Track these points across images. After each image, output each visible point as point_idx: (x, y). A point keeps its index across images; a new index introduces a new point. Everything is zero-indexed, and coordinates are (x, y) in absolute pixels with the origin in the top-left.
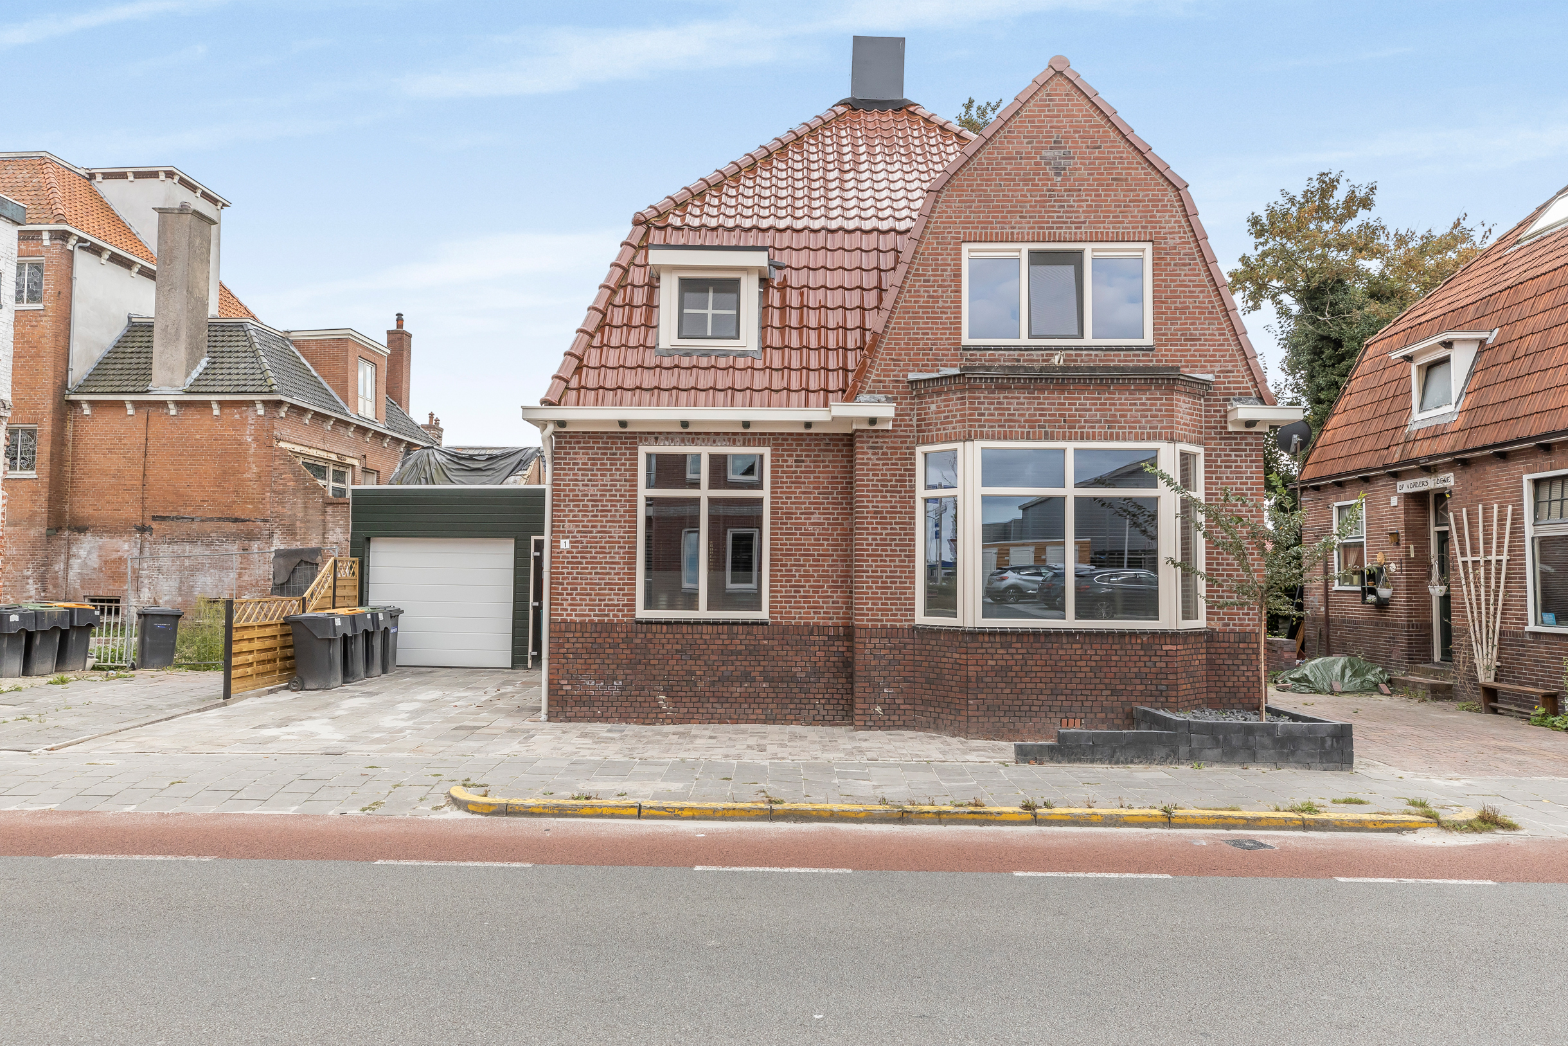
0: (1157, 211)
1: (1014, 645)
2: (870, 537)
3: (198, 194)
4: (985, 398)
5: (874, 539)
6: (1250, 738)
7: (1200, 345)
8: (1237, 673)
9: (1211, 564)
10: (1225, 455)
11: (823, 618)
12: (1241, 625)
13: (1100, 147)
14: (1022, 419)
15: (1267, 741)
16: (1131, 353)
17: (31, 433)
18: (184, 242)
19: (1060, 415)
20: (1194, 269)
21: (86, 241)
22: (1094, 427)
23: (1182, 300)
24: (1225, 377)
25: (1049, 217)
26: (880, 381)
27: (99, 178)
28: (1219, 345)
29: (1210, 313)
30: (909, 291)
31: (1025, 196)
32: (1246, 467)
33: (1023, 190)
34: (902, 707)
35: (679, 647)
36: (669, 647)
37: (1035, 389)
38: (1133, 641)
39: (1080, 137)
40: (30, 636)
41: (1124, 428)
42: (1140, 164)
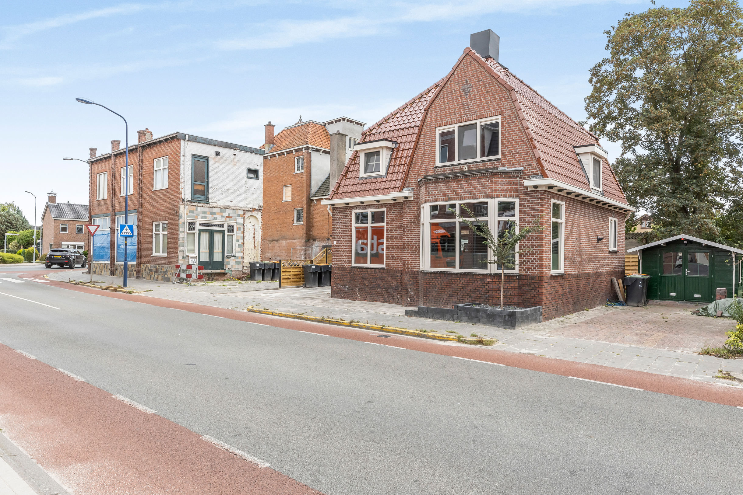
0: (503, 102)
1: (438, 278)
2: (407, 239)
3: (354, 124)
4: (430, 187)
5: (408, 239)
6: (478, 314)
7: (518, 155)
8: (531, 293)
9: (521, 247)
10: (528, 201)
11: (400, 267)
12: (532, 273)
13: (482, 80)
14: (442, 193)
15: (484, 315)
16: (492, 162)
17: (302, 210)
18: (336, 144)
19: (454, 191)
20: (517, 124)
21: (314, 148)
22: (465, 195)
23: (512, 137)
24: (528, 168)
25: (464, 112)
26: (410, 183)
27: (327, 125)
28: (526, 154)
29: (523, 141)
30: (419, 149)
31: (456, 106)
32: (536, 205)
33: (455, 104)
34: (416, 299)
35: (362, 276)
36: (359, 276)
37: (445, 182)
38: (477, 277)
39: (475, 78)
40: (264, 270)
41: (475, 194)
42: (496, 83)
